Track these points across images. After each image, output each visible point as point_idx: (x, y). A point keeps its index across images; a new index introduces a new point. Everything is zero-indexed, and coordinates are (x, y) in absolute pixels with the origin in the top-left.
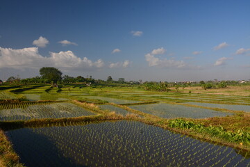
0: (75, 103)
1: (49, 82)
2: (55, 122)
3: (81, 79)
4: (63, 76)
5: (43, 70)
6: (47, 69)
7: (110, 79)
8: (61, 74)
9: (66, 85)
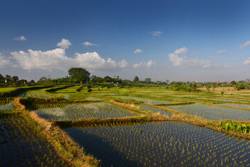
0: (112, 103)
1: (78, 82)
2: (102, 123)
3: (108, 79)
4: (91, 76)
5: (72, 71)
6: (76, 69)
7: (137, 79)
8: (89, 74)
9: (94, 85)
